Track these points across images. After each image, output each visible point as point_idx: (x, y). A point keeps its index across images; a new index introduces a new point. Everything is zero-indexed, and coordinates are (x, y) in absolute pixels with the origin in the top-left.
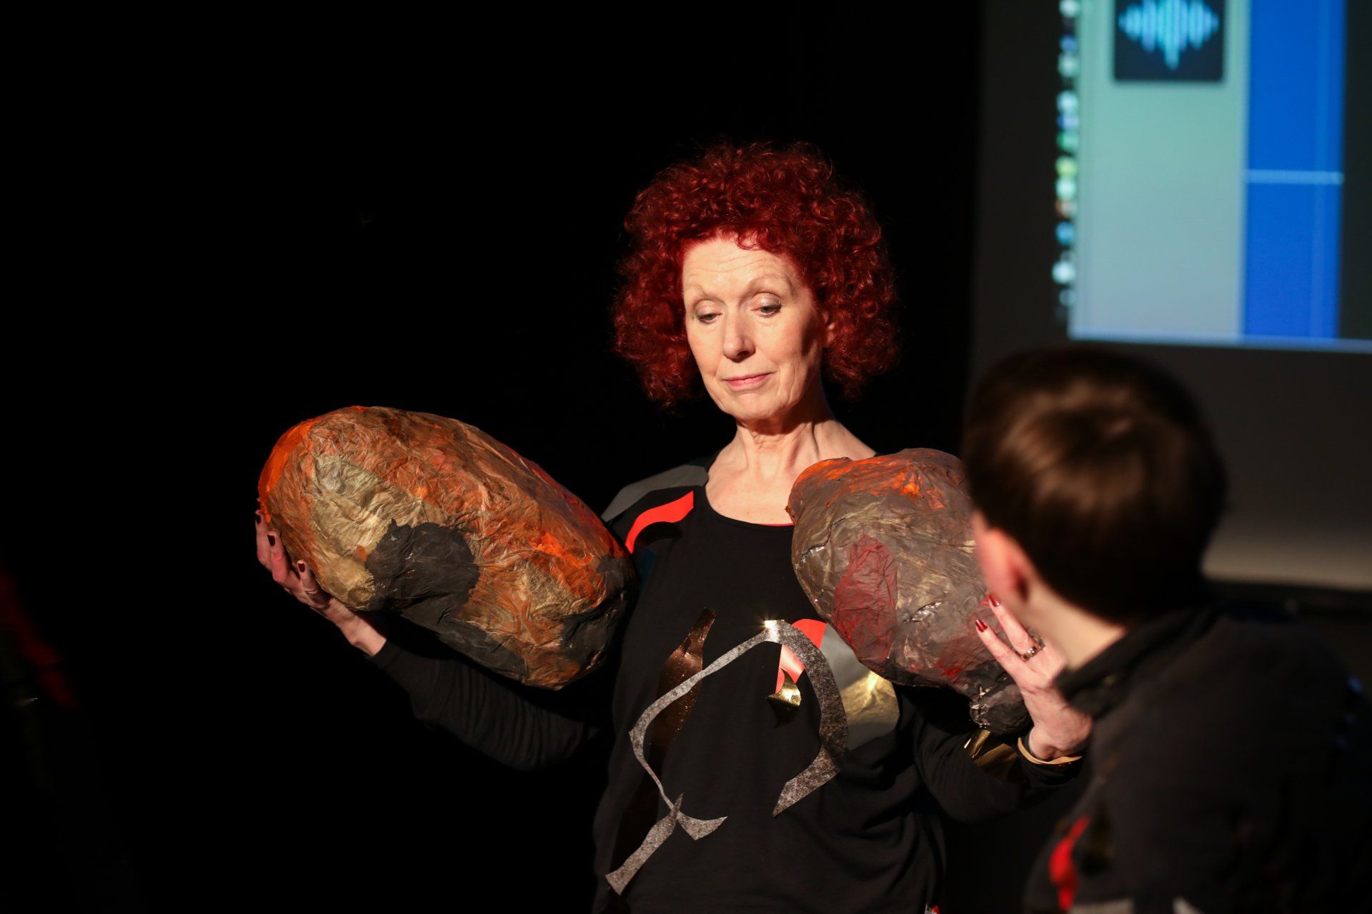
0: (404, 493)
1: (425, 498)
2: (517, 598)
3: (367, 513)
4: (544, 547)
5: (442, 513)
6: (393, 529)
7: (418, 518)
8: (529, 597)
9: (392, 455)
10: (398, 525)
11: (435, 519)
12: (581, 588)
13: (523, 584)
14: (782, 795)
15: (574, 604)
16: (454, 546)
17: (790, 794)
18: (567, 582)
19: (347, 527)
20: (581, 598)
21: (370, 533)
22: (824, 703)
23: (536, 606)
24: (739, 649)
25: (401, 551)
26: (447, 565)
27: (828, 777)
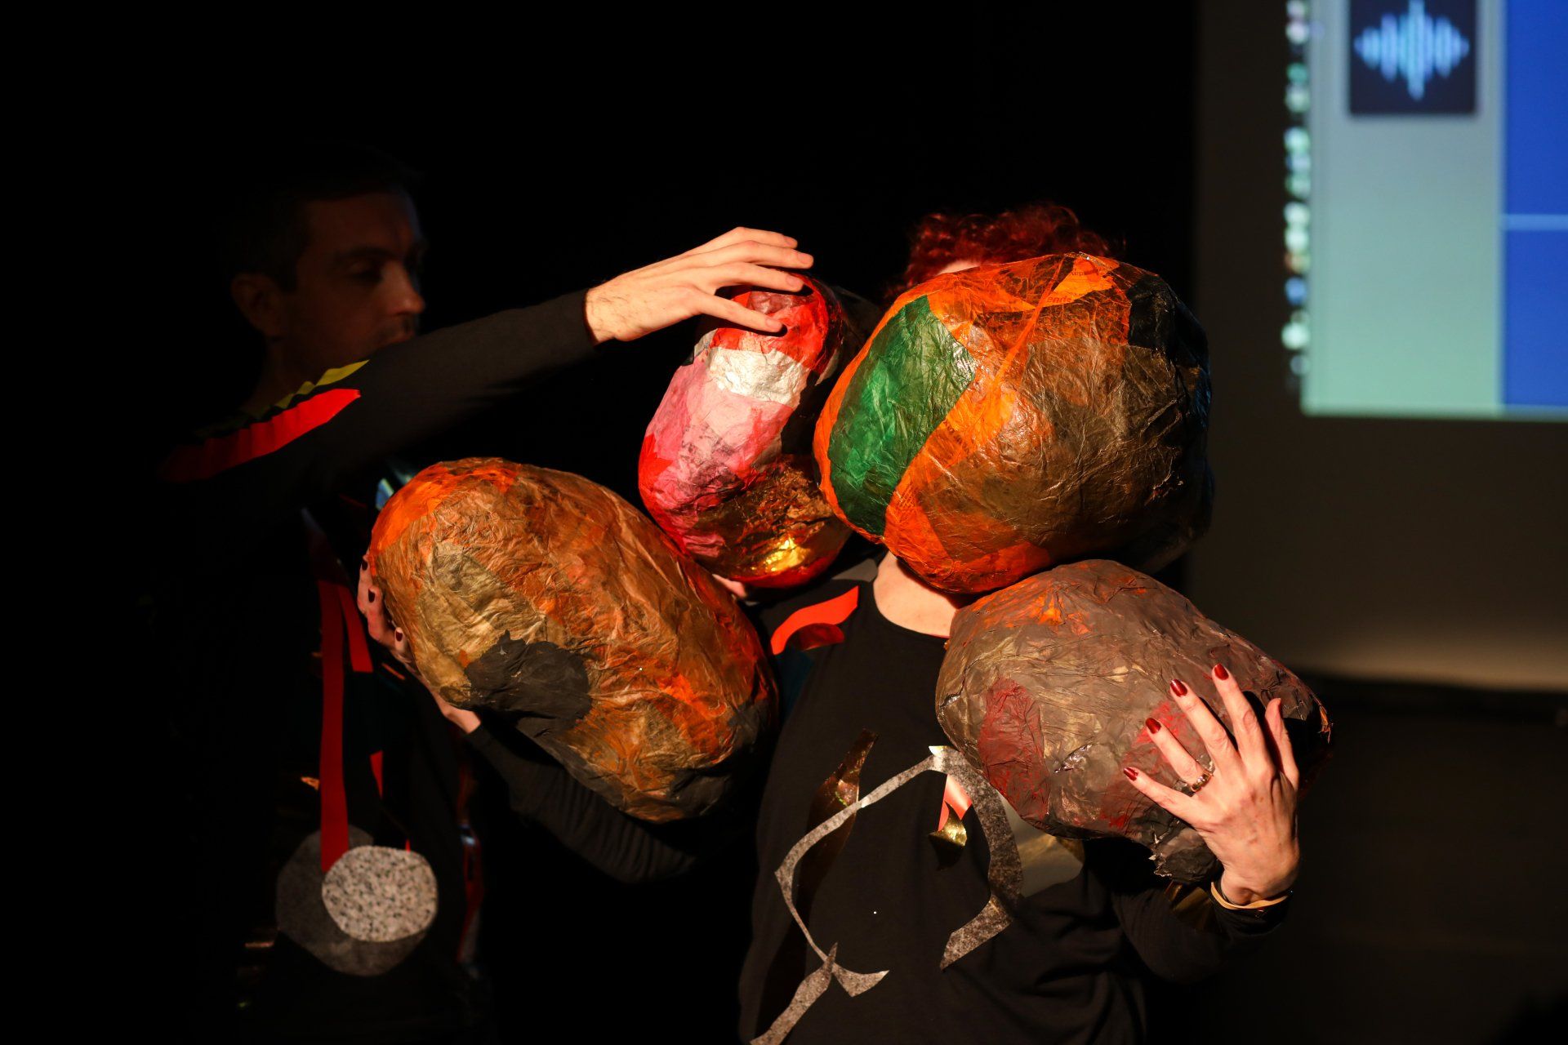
0: (527, 603)
1: (549, 614)
2: (628, 740)
3: (480, 618)
4: (673, 690)
5: (565, 633)
6: (505, 641)
7: (536, 634)
8: (641, 743)
9: (523, 557)
10: (512, 638)
11: (556, 639)
12: (704, 742)
13: (639, 726)
14: (948, 947)
15: (691, 758)
16: (570, 672)
17: (956, 946)
18: (690, 733)
19: (453, 627)
20: (702, 753)
21: (477, 640)
22: (993, 844)
23: (648, 752)
24: (900, 778)
25: (508, 668)
26: (557, 692)
27: (1000, 927)
